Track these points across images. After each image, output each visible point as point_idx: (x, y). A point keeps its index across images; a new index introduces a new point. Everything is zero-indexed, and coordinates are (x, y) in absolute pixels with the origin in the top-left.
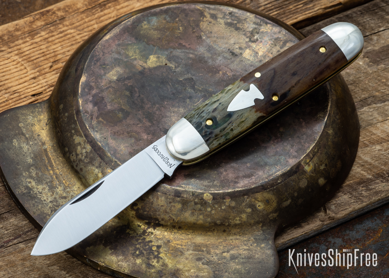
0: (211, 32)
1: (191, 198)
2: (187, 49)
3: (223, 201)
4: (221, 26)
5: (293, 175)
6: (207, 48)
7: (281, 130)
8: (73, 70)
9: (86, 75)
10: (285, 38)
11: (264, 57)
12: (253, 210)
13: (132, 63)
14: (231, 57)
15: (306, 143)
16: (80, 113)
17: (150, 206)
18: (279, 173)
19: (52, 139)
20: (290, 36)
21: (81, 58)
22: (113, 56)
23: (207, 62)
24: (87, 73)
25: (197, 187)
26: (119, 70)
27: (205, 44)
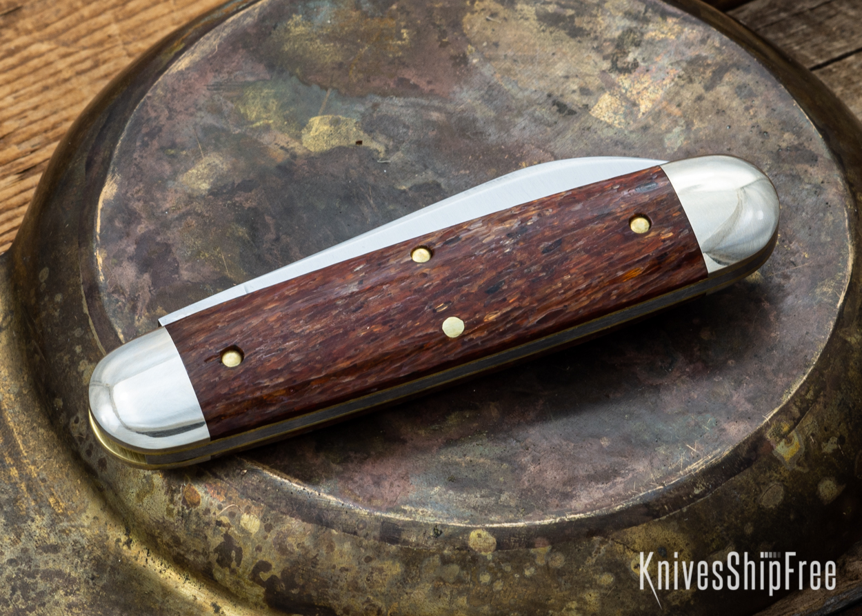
0: (496, 45)
1: (431, 545)
2: (422, 94)
3: (528, 554)
4: (526, 23)
5: (739, 471)
6: (482, 92)
7: (705, 335)
8: (80, 164)
9: (118, 177)
10: (719, 58)
11: (657, 115)
12: (618, 579)
13: (256, 141)
14: (554, 118)
15: (781, 375)
16: (99, 293)
17: (309, 571)
18: (698, 466)
19: (16, 373)
20: (737, 53)
21: (104, 126)
22: (198, 120)
23: (481, 133)
24: (120, 172)
25: (448, 510)
26: (217, 162)
27: (476, 79)
